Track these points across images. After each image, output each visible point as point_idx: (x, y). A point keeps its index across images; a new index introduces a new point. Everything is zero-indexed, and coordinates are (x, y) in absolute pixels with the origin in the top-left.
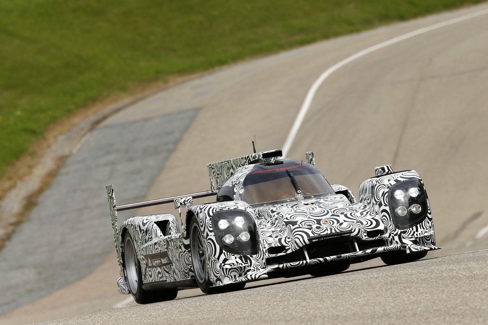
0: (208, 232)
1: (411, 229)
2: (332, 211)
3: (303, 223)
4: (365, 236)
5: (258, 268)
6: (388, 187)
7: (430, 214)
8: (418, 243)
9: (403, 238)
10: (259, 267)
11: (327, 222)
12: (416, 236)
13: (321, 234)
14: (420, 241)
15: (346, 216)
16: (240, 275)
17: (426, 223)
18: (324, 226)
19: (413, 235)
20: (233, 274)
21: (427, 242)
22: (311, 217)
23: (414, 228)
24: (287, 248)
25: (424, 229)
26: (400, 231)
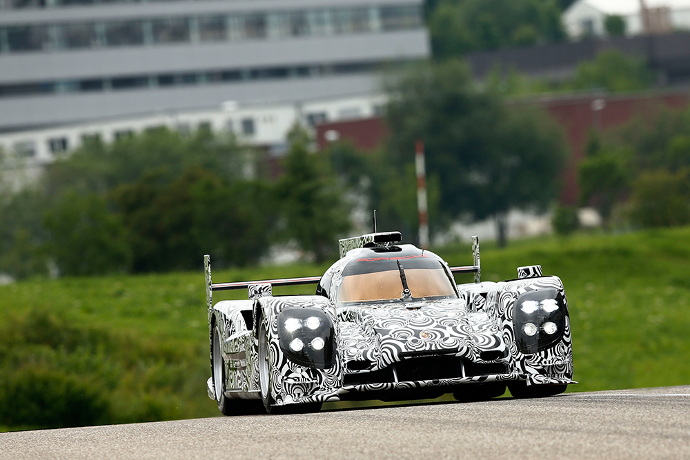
0: (272, 334)
1: (538, 354)
2: (439, 320)
3: (396, 333)
4: (477, 358)
5: (329, 387)
6: (516, 297)
7: (568, 336)
8: (546, 373)
9: (527, 365)
10: (331, 386)
11: (428, 334)
12: (544, 364)
13: (417, 350)
14: (548, 370)
15: (455, 329)
16: (305, 394)
17: (561, 348)
18: (422, 340)
19: (540, 362)
20: (297, 391)
21: (559, 372)
22: (409, 326)
23: (543, 353)
24: (372, 364)
25: (556, 355)
26: (523, 355)
